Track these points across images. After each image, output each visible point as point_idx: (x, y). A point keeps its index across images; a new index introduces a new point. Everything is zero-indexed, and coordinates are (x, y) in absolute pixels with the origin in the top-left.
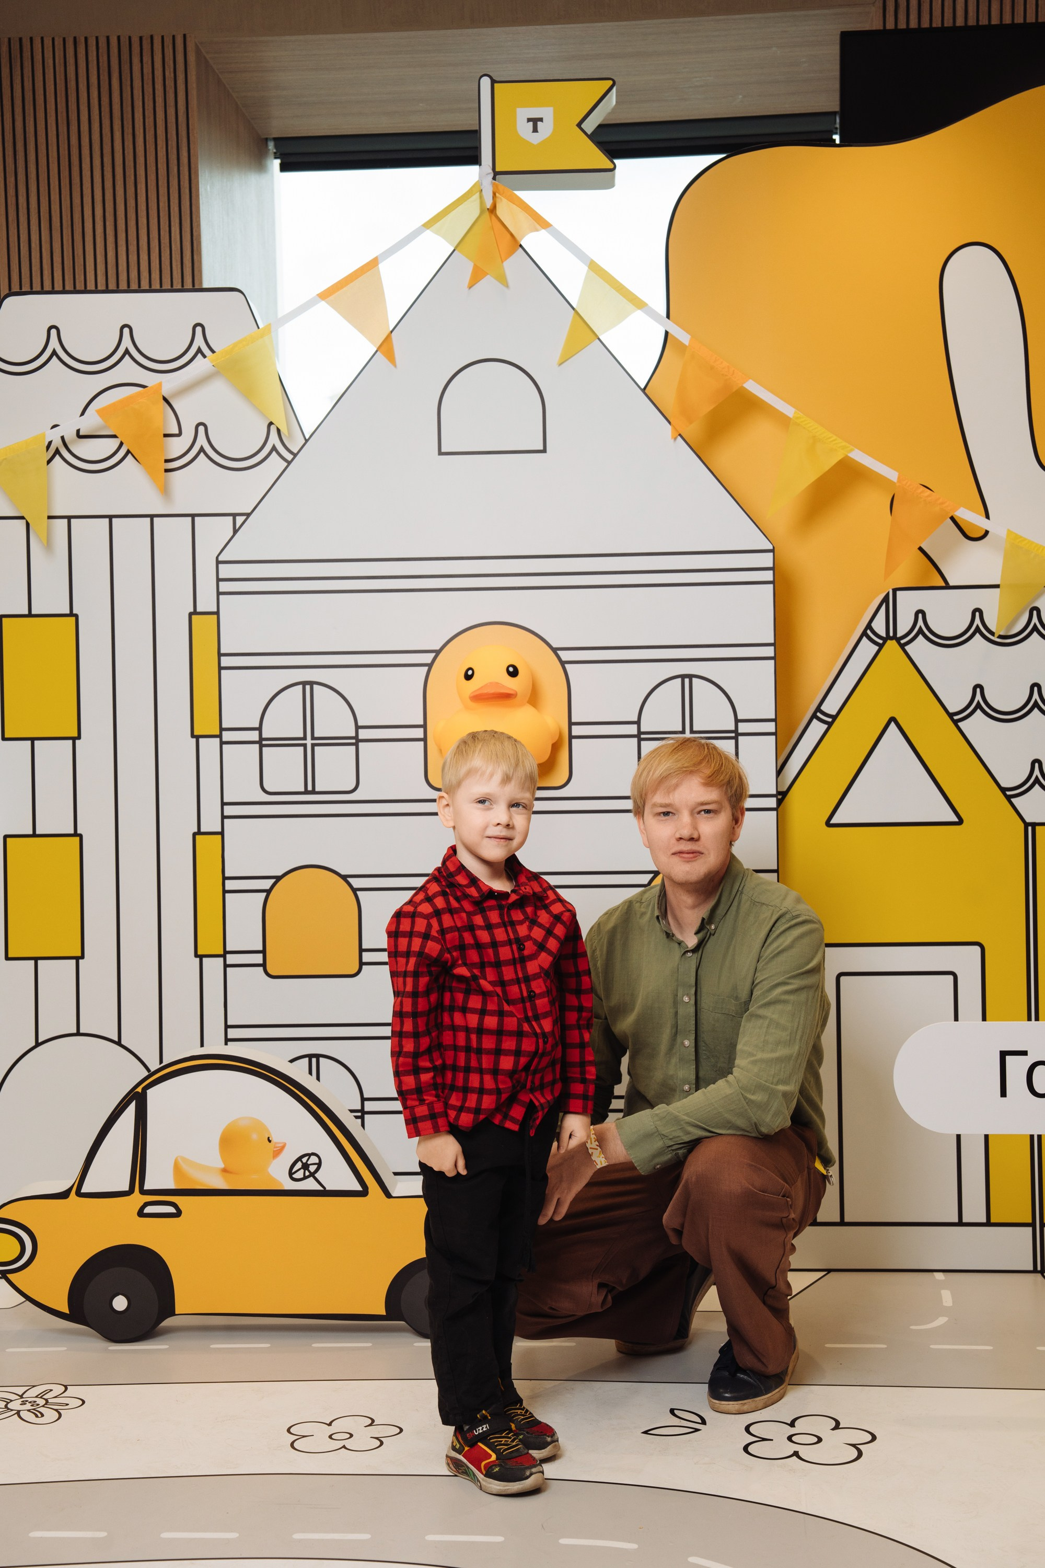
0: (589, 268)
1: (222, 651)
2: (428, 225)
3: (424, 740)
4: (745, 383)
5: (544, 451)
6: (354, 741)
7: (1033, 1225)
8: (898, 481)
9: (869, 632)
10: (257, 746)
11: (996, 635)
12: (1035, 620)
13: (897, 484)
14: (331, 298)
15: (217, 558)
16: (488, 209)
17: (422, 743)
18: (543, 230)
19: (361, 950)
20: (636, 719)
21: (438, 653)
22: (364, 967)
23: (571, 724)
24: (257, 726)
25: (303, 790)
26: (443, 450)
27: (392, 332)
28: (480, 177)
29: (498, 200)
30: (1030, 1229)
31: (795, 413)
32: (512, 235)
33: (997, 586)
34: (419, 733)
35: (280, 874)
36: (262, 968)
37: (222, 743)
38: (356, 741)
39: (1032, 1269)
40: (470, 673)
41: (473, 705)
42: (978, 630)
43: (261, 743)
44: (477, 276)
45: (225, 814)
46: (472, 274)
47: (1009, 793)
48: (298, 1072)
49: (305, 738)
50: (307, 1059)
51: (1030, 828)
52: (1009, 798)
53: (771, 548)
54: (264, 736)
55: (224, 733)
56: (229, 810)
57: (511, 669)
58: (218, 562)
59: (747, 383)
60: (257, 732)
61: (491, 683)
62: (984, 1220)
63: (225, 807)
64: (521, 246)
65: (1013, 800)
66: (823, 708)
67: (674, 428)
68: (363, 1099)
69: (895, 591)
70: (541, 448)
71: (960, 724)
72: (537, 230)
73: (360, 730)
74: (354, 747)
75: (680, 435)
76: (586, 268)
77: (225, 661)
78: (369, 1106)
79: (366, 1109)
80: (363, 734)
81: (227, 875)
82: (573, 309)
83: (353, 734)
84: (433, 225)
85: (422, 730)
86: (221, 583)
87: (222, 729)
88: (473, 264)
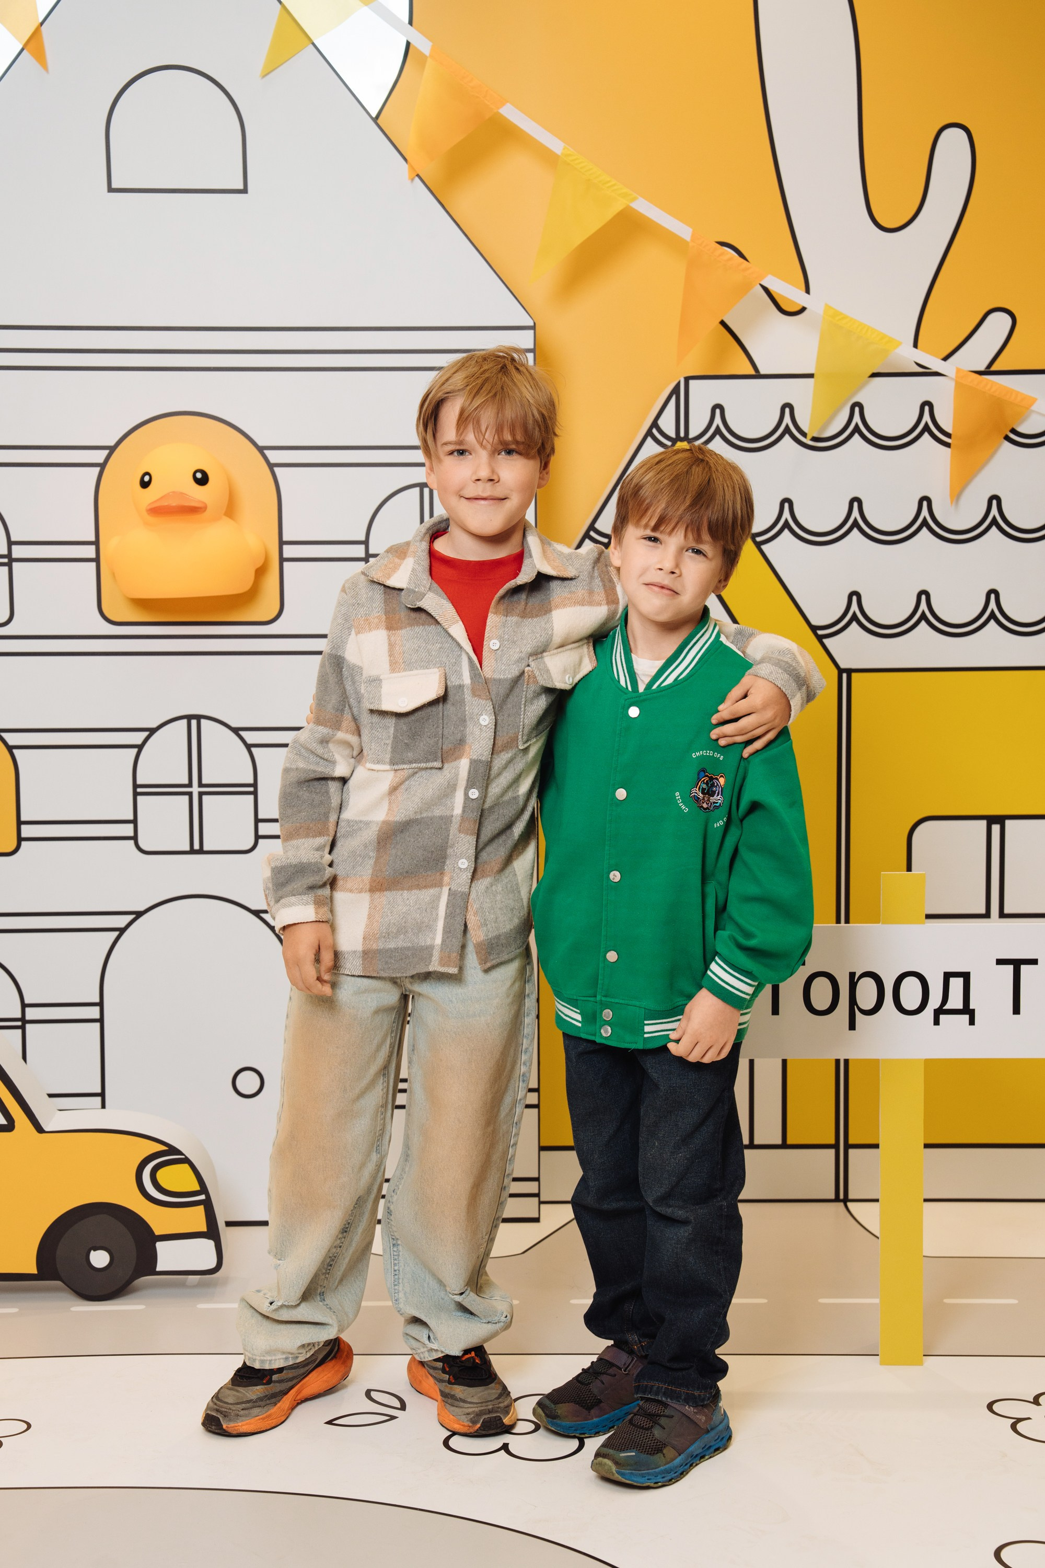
3: (97, 560)
4: (501, 107)
5: (245, 191)
6: (6, 560)
7: (836, 1146)
8: (692, 240)
9: (654, 431)
11: (809, 437)
12: (857, 419)
13: (691, 244)
17: (94, 564)
19: (20, 823)
20: (363, 538)
21: (112, 449)
22: (23, 843)
23: (282, 543)
26: (114, 186)
27: (42, 23)
30: (832, 1151)
31: (564, 149)
33: (811, 376)
34: (90, 552)
38: (9, 561)
39: (833, 1197)
40: (147, 478)
41: (151, 519)
42: (787, 430)
47: (820, 633)
51: (845, 676)
52: (820, 638)
53: (532, 324)
57: (199, 475)
59: (505, 108)
61: (174, 492)
62: (779, 1141)
65: (825, 641)
66: (597, 526)
67: (412, 168)
68: (24, 1006)
69: (687, 379)
70: (241, 187)
71: (764, 547)
73: (15, 548)
74: (6, 568)
75: (418, 175)
78: (31, 1014)
79: (28, 1017)
80: (17, 552)
83: (5, 552)
85: (93, 547)
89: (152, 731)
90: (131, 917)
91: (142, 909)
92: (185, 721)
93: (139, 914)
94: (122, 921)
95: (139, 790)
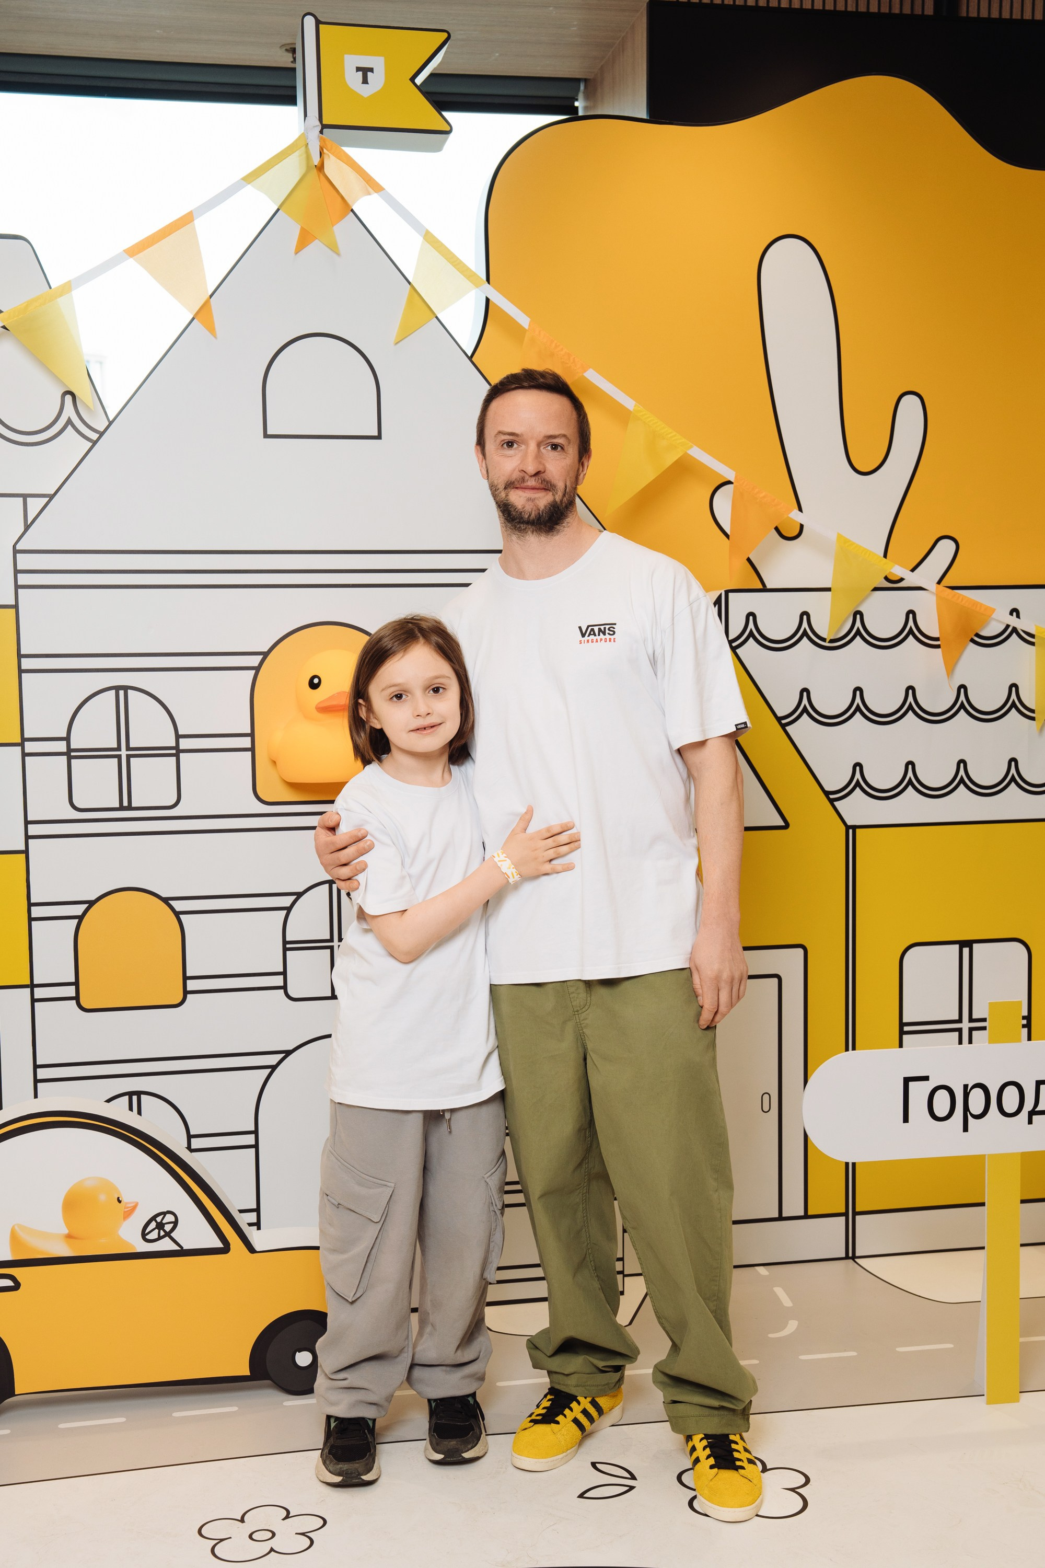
0: (424, 238)
1: (22, 652)
2: (250, 178)
3: (252, 749)
4: (585, 371)
6: (174, 752)
7: (846, 1214)
8: (736, 481)
10: (65, 758)
11: (823, 639)
12: (858, 623)
13: (735, 485)
14: (141, 255)
15: (14, 546)
16: (316, 166)
17: (249, 753)
18: (376, 194)
19: (185, 978)
21: (265, 655)
22: (188, 995)
24: (65, 735)
25: (118, 806)
26: (269, 433)
27: (211, 296)
28: (306, 129)
29: (326, 158)
30: (844, 1218)
31: (634, 405)
32: (342, 198)
33: (828, 590)
34: (246, 742)
35: (93, 899)
36: (75, 1001)
37: (24, 755)
38: (177, 752)
39: (843, 1255)
40: (316, 681)
41: (320, 715)
42: (805, 635)
43: (69, 754)
44: (305, 239)
45: (30, 834)
46: (299, 238)
47: (832, 797)
48: (119, 1112)
49: (119, 749)
50: (127, 1097)
51: (850, 831)
52: (831, 801)
54: (73, 746)
55: (26, 743)
56: (33, 830)
58: (16, 552)
59: (587, 372)
60: (65, 743)
61: (339, 694)
62: (802, 1213)
63: (30, 826)
64: (352, 210)
65: (836, 804)
68: (190, 1137)
69: (727, 592)
70: (377, 435)
71: (788, 729)
72: (370, 195)
73: (181, 740)
74: (174, 758)
76: (422, 239)
77: (26, 664)
78: (196, 1144)
79: (193, 1147)
80: (184, 744)
81: (32, 901)
82: (409, 283)
83: (173, 743)
84: (255, 179)
85: (249, 738)
86: (19, 575)
87: (24, 740)
88: (300, 227)
89: (299, 895)
90: (282, 1056)
91: (291, 1049)
92: (327, 885)
93: (288, 1053)
94: (273, 1060)
95: (288, 946)
